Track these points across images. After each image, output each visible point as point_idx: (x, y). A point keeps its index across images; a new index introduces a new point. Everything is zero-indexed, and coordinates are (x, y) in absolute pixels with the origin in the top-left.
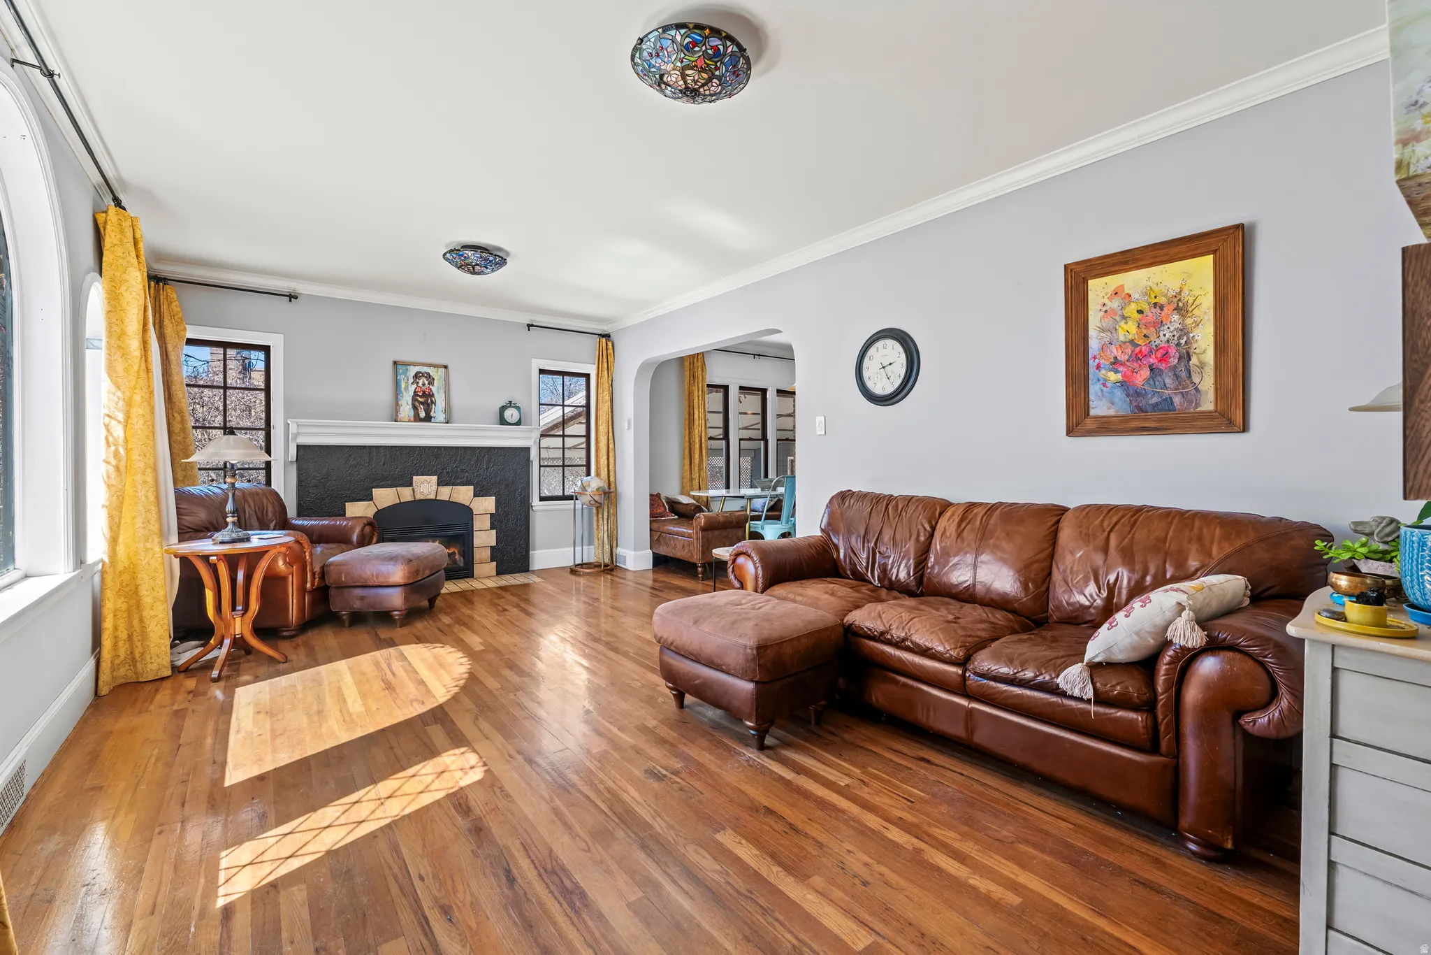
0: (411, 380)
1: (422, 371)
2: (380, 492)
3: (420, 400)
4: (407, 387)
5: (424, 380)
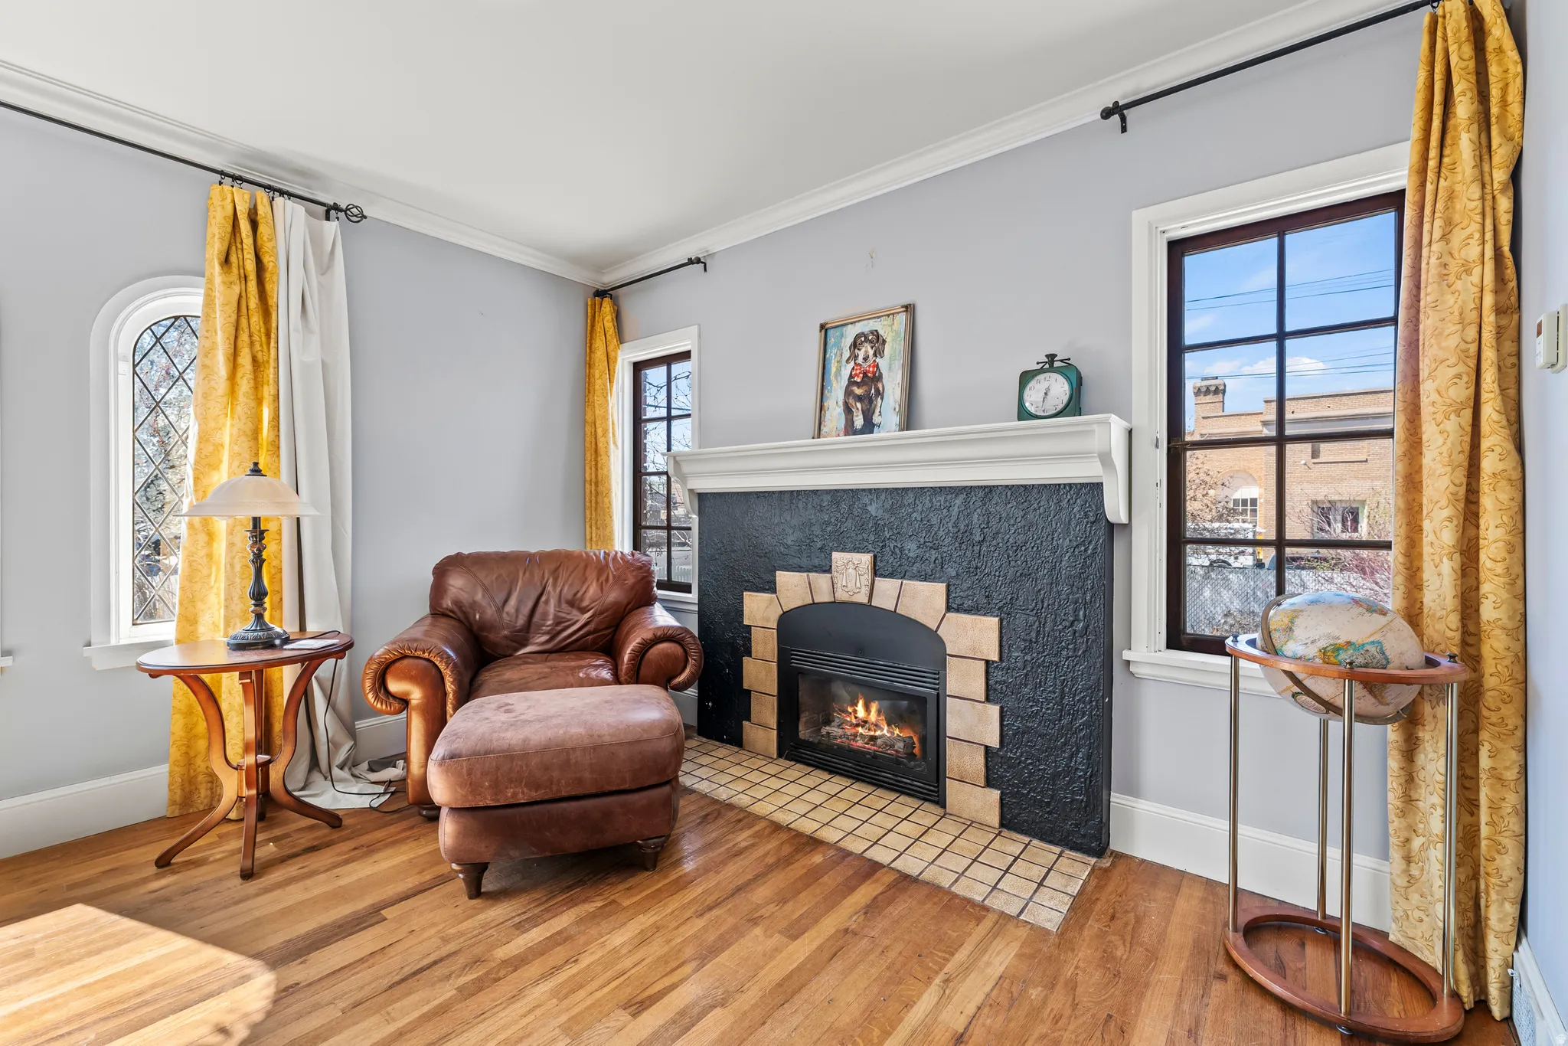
0: (847, 354)
1: (866, 330)
2: (789, 578)
3: (858, 391)
4: (839, 370)
5: (867, 349)
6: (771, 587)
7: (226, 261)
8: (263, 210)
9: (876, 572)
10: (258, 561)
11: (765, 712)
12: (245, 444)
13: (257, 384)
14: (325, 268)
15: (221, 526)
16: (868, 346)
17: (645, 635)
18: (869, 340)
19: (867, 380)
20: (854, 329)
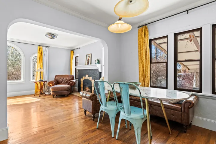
2: (83, 77)
4: (87, 59)
6: (82, 78)
7: (39, 52)
8: (42, 48)
9: (88, 76)
10: (41, 75)
11: (82, 89)
12: (40, 66)
13: (41, 61)
14: (46, 51)
15: (38, 72)
17: (69, 81)
18: (89, 56)
19: (89, 60)
20: (88, 55)
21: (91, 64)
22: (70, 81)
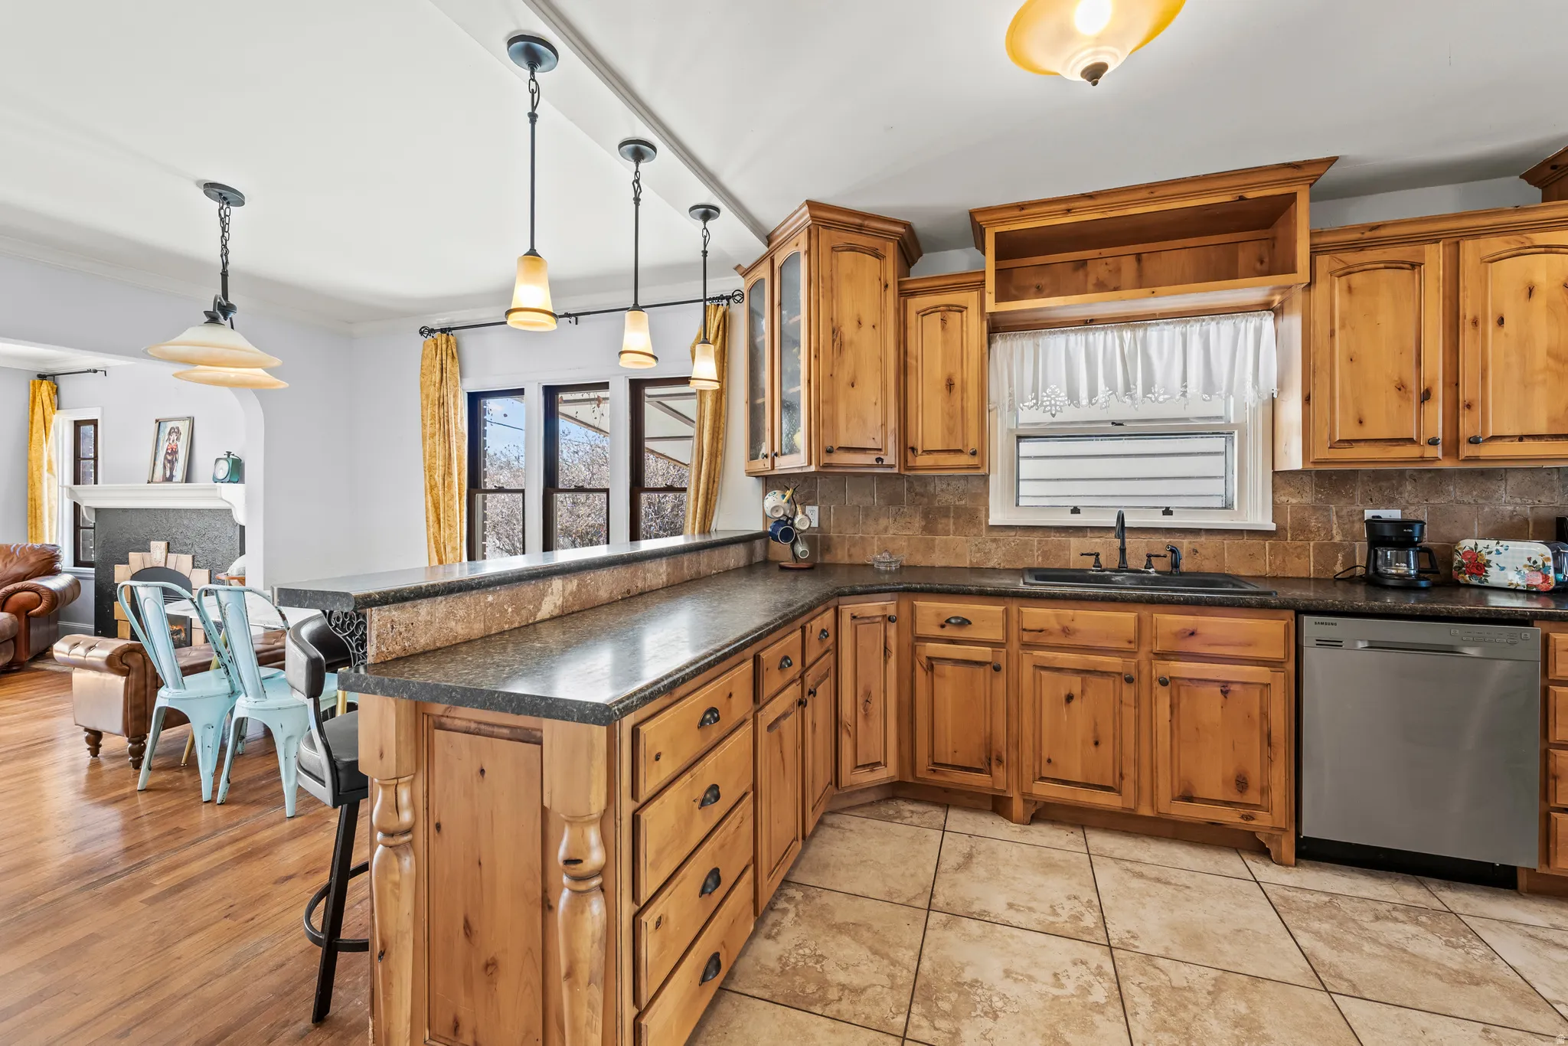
2: (133, 556)
3: (169, 458)
4: (163, 445)
5: (174, 436)
6: (126, 562)
9: (169, 550)
16: (174, 434)
17: (10, 587)
18: (175, 431)
19: (173, 452)
20: (170, 425)
21: (188, 478)
22: (18, 585)
